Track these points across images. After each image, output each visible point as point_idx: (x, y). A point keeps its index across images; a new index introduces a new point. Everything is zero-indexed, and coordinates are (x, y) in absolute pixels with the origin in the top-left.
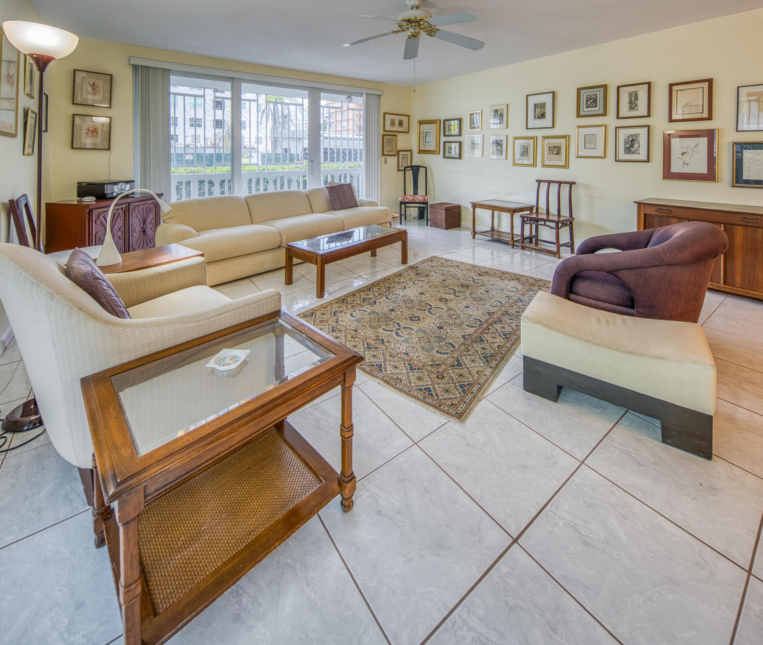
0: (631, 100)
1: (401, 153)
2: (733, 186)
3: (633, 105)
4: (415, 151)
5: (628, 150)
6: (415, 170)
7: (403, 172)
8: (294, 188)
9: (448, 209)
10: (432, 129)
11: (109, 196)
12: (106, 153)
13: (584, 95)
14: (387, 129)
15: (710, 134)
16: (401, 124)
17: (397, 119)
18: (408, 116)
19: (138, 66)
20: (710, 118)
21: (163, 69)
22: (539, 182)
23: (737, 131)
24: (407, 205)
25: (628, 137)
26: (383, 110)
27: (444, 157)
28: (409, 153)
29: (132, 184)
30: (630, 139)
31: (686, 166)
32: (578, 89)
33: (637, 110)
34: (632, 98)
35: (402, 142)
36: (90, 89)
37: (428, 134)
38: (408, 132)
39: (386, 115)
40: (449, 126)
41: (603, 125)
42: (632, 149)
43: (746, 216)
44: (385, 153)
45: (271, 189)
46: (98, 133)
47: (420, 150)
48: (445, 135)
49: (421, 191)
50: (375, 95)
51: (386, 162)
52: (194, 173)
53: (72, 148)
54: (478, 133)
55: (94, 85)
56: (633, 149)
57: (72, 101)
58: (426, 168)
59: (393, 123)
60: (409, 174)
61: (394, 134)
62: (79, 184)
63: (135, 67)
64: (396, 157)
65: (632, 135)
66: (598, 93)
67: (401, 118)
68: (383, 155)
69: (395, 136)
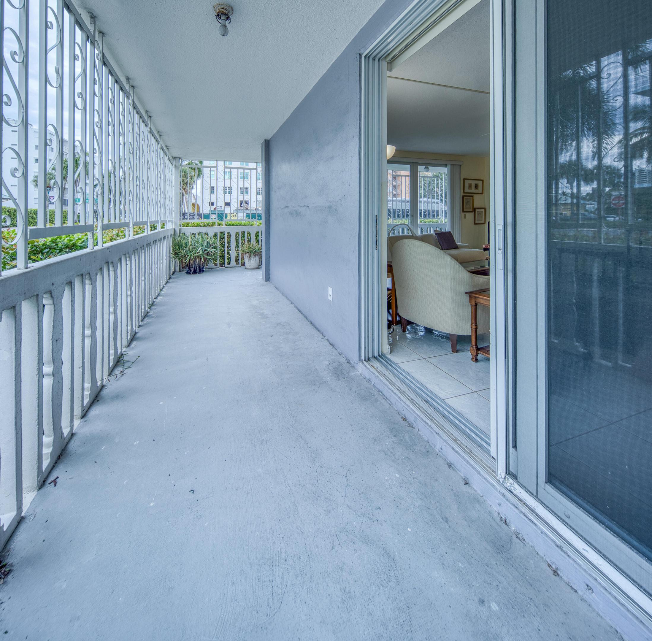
1: (477, 210)
14: (466, 191)
16: (476, 187)
17: (473, 183)
18: (483, 180)
26: (463, 176)
28: (483, 210)
35: (478, 201)
38: (482, 194)
39: (465, 181)
44: (465, 210)
51: (465, 217)
59: (470, 186)
61: (471, 195)
64: (473, 214)
67: (477, 182)
68: (463, 212)
69: (472, 196)
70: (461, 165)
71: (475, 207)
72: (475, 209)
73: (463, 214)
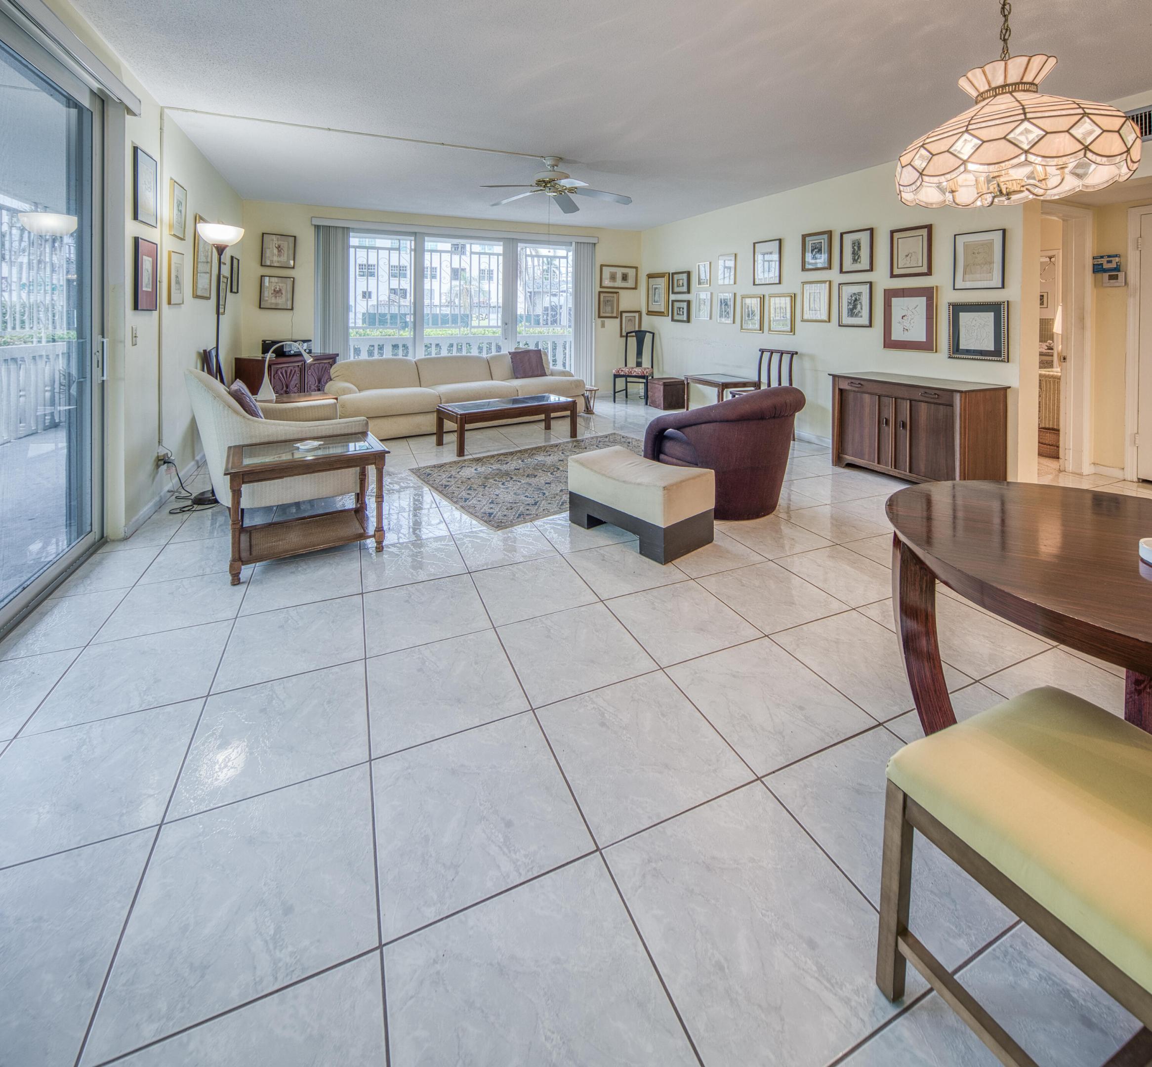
0: (854, 249)
1: (624, 315)
2: (949, 357)
3: (856, 258)
4: (644, 312)
5: (852, 312)
6: (640, 336)
7: (625, 338)
8: (475, 352)
9: (667, 384)
10: (662, 283)
11: (287, 354)
12: (290, 313)
13: (810, 242)
14: (604, 284)
15: (929, 293)
16: (625, 278)
17: (619, 271)
18: (636, 268)
19: (320, 226)
20: (929, 273)
21: (343, 228)
22: (762, 351)
23: (954, 289)
24: (629, 379)
25: (851, 296)
26: (599, 262)
27: (673, 320)
28: (637, 315)
29: (309, 343)
30: (853, 298)
31: (906, 332)
32: (803, 235)
33: (860, 262)
34: (856, 247)
35: (627, 300)
36: (276, 251)
37: (657, 290)
38: (635, 288)
39: (604, 268)
40: (677, 280)
41: (826, 281)
42: (854, 311)
43: (927, 391)
44: (602, 314)
45: (444, 353)
46: (282, 294)
47: (648, 311)
48: (673, 293)
49: (646, 363)
50: (587, 243)
51: (603, 326)
52: (389, 336)
53: (260, 308)
54: (705, 290)
55: (279, 247)
56: (856, 311)
57: (260, 263)
58: (653, 334)
59: (613, 277)
60: (633, 342)
61: (614, 290)
62: (264, 341)
63: (317, 227)
64: (618, 320)
65: (854, 294)
66: (823, 241)
67: (625, 270)
68: (599, 317)
69: (617, 293)
70: (595, 244)
71: (621, 309)
72: (622, 312)
73: (599, 321)
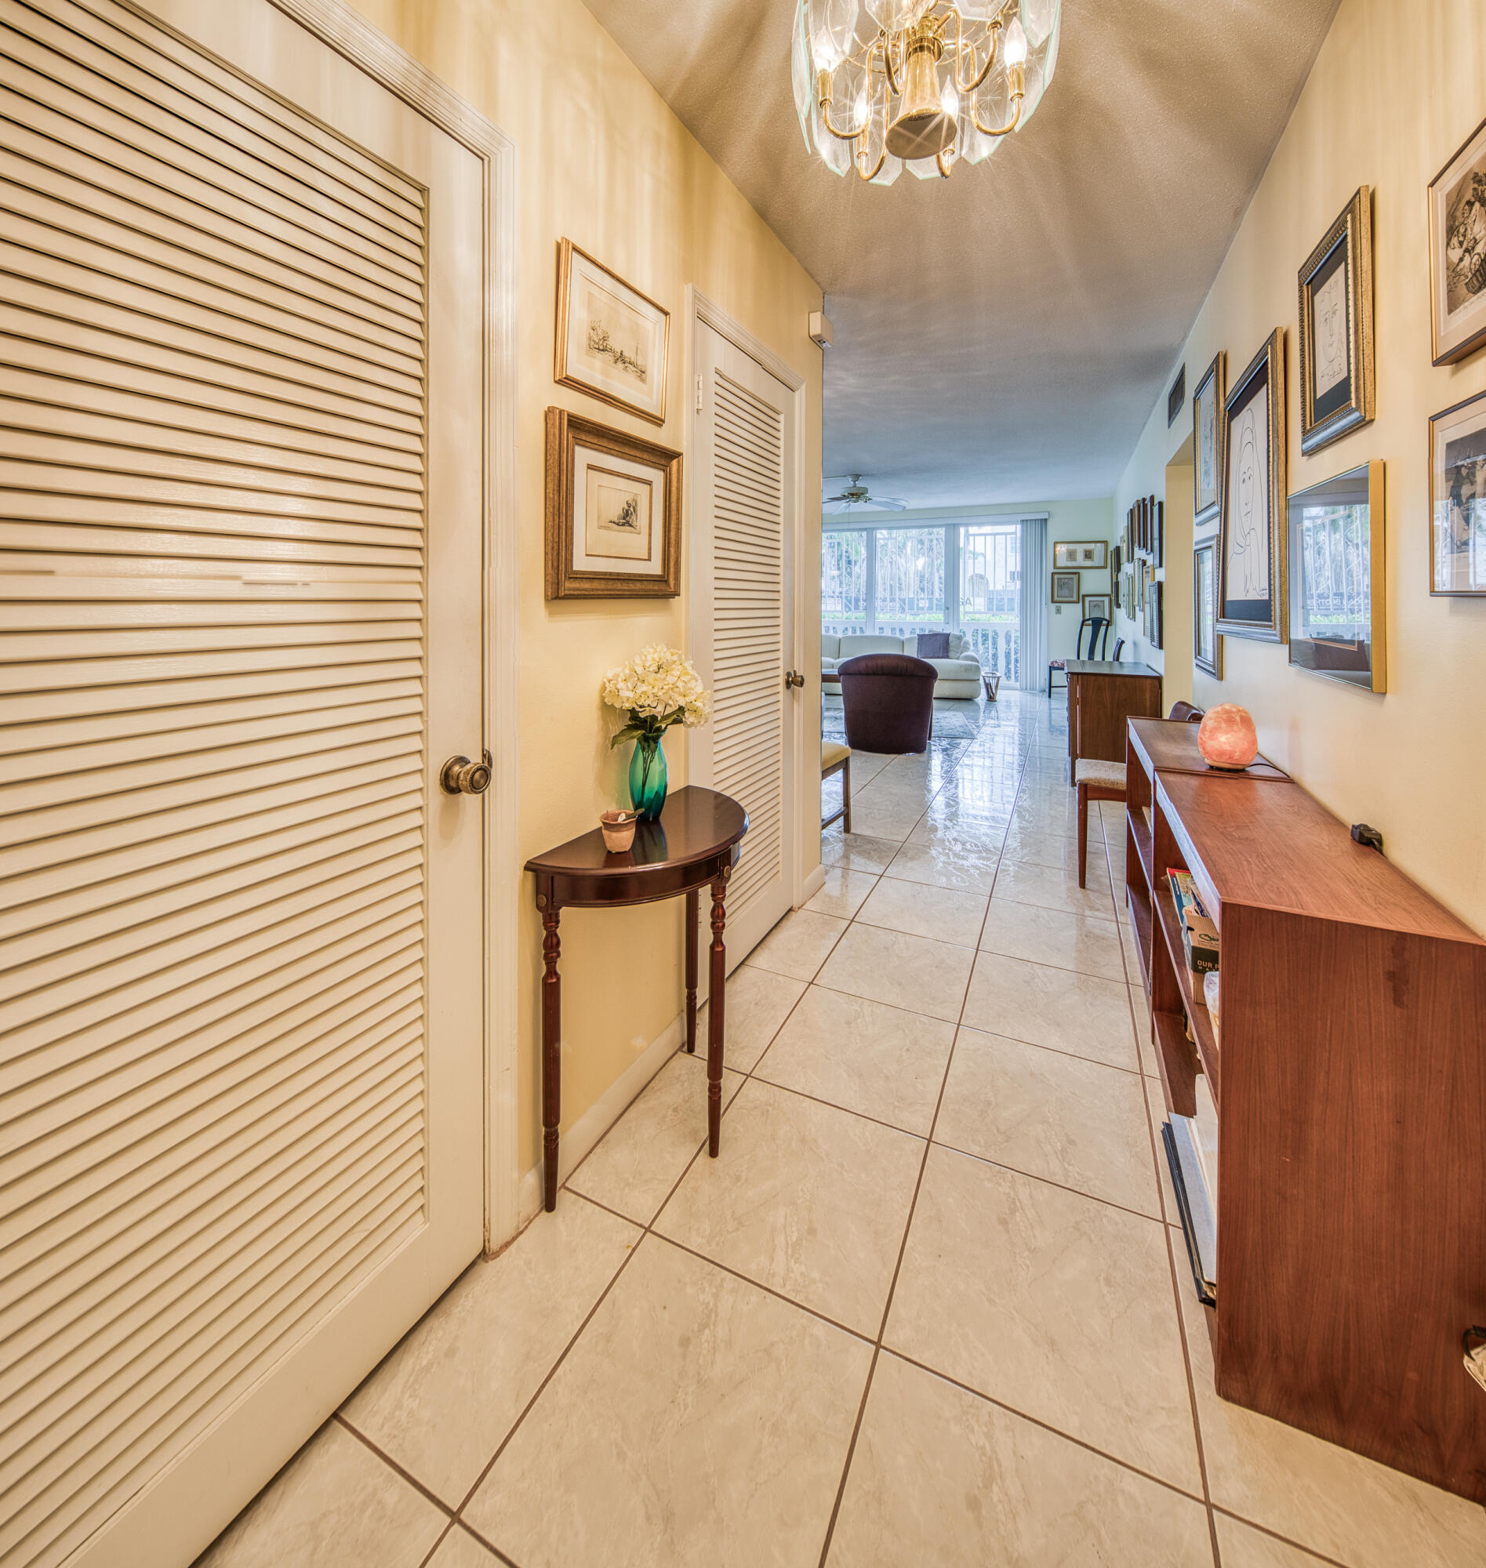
1: (1087, 599)
14: (1059, 565)
16: (1089, 555)
17: (1081, 548)
35: (1090, 582)
44: (1056, 599)
50: (1036, 520)
51: (1058, 611)
59: (1071, 556)
61: (1074, 572)
64: (1080, 605)
67: (1089, 546)
68: (1053, 602)
69: (1077, 573)
70: (1046, 520)
71: (1083, 592)
72: (1084, 596)
73: (1053, 606)
